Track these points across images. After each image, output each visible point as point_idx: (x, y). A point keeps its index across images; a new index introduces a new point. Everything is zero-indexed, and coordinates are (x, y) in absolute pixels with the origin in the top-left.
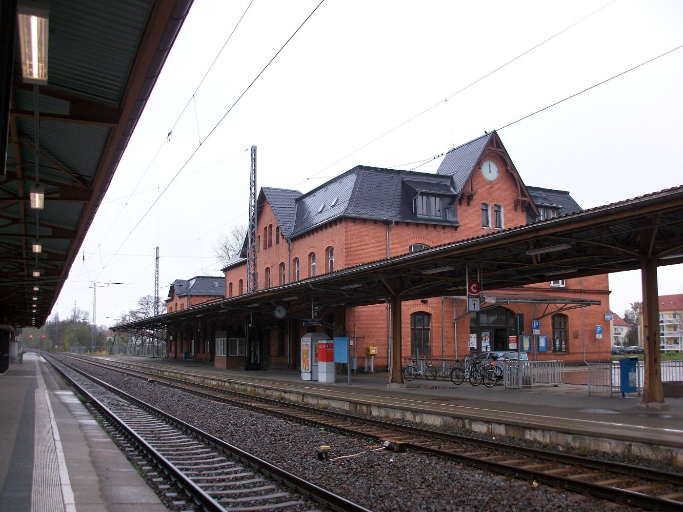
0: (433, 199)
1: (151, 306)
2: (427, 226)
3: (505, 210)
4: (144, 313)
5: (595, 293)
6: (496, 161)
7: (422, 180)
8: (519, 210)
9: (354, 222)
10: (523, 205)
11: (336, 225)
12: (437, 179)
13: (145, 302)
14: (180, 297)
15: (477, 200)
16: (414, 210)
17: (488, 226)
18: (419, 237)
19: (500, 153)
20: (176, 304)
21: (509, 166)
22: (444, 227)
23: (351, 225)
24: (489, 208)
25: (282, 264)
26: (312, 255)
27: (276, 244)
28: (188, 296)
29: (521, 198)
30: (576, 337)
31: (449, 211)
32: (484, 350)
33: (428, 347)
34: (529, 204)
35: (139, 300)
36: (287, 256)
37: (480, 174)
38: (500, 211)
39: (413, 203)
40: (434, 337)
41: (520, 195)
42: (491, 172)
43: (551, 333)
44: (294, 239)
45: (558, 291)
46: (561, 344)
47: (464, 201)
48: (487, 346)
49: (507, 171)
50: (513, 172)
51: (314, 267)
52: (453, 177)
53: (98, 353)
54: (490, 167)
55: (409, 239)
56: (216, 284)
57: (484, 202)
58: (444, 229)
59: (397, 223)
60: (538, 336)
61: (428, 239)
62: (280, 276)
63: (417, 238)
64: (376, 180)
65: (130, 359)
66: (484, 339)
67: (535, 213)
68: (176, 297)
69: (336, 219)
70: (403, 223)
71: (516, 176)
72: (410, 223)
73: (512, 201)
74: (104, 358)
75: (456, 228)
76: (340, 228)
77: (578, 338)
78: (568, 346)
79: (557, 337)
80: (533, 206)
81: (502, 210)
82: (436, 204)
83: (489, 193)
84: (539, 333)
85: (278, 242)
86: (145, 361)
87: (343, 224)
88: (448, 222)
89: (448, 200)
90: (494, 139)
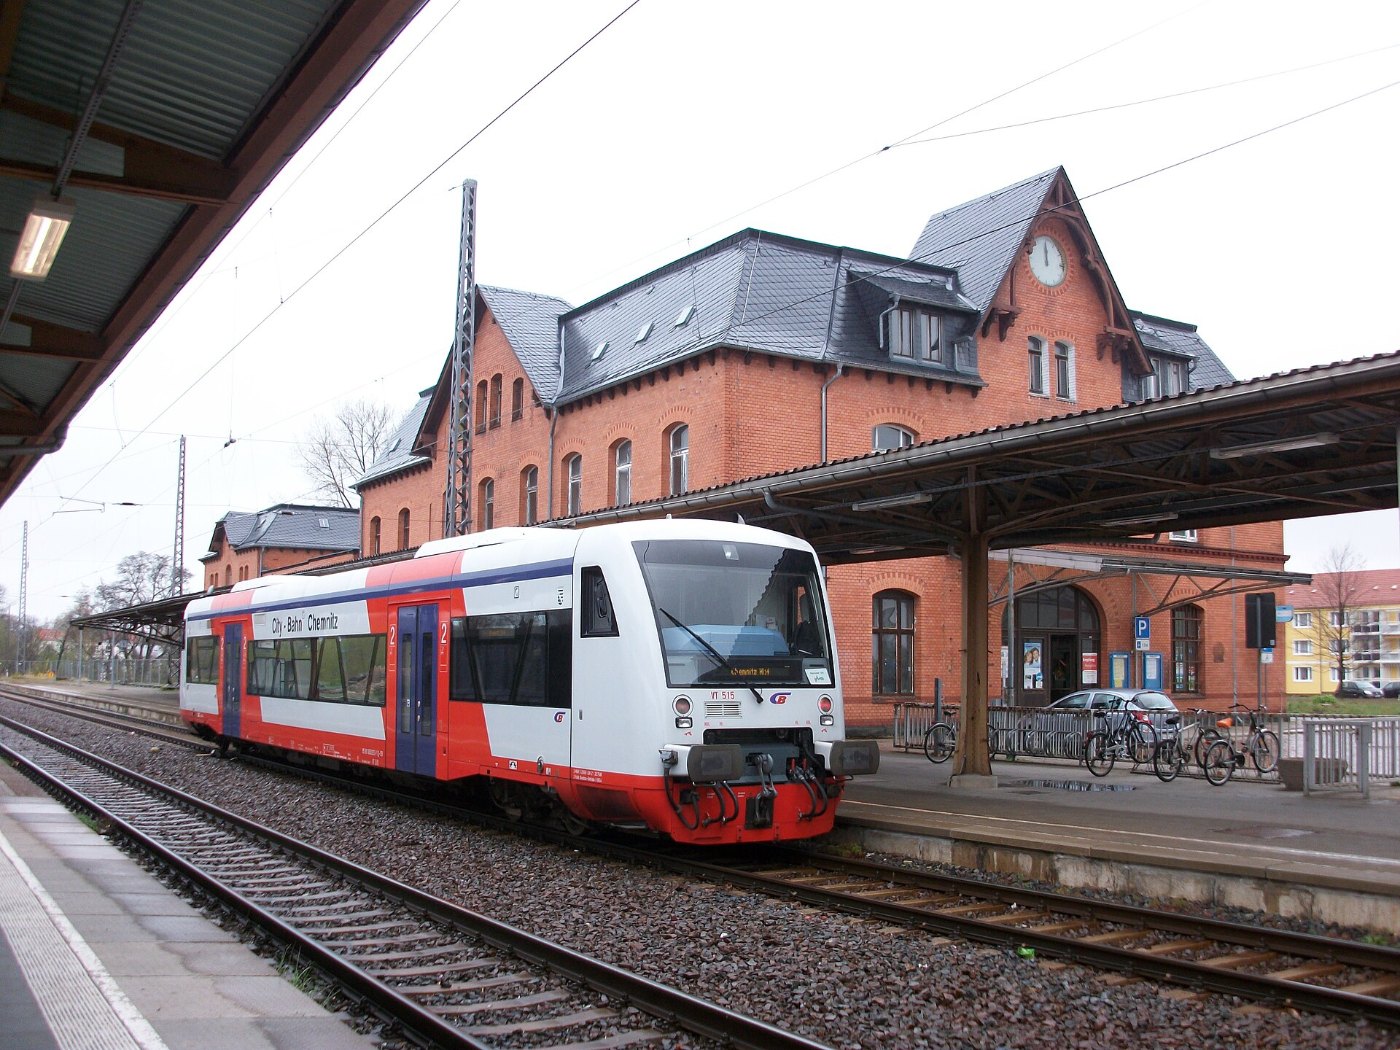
0: (924, 318)
1: (146, 574)
2: (911, 381)
3: (1078, 356)
4: (130, 590)
5: (1258, 558)
6: (1059, 240)
7: (893, 275)
8: (1108, 358)
9: (747, 362)
10: (1115, 348)
11: (697, 370)
12: (924, 276)
13: (135, 565)
14: (240, 551)
15: (1019, 331)
16: (882, 341)
17: (1041, 392)
18: (893, 408)
19: (1073, 221)
20: (229, 568)
21: (1091, 252)
22: (949, 387)
23: (739, 369)
24: (1045, 349)
25: (530, 472)
26: (621, 447)
27: (514, 419)
28: (258, 548)
29: (1113, 329)
30: (1219, 658)
31: (961, 349)
32: (1028, 684)
33: (907, 676)
34: (1131, 344)
35: (120, 561)
36: (546, 449)
37: (1026, 267)
38: (1066, 358)
39: (881, 324)
40: (924, 651)
41: (1112, 323)
42: (1048, 266)
43: (1169, 647)
44: (567, 408)
45: (1186, 551)
46: (1187, 674)
47: (994, 328)
48: (1035, 676)
49: (1085, 265)
50: (1097, 266)
51: (623, 474)
52: (956, 273)
53: (29, 676)
54: (1046, 252)
55: (872, 411)
56: (324, 522)
57: (1034, 333)
58: (948, 392)
59: (846, 370)
60: (1144, 654)
61: (915, 415)
62: (523, 498)
63: (888, 411)
64: (790, 265)
65: (115, 692)
66: (1029, 658)
67: (1142, 366)
68: (229, 554)
69: (698, 356)
70: (859, 371)
71: (1104, 278)
72: (876, 372)
73: (1093, 337)
74: (48, 687)
75: (974, 390)
76: (712, 377)
77: (1222, 660)
78: (1200, 679)
79: (1179, 657)
80: (1141, 352)
81: (1071, 355)
82: (931, 330)
83: (1044, 313)
84: (1148, 648)
85: (517, 416)
86: (154, 696)
87: (720, 366)
88: (957, 374)
89: (957, 322)
90: (1060, 186)
